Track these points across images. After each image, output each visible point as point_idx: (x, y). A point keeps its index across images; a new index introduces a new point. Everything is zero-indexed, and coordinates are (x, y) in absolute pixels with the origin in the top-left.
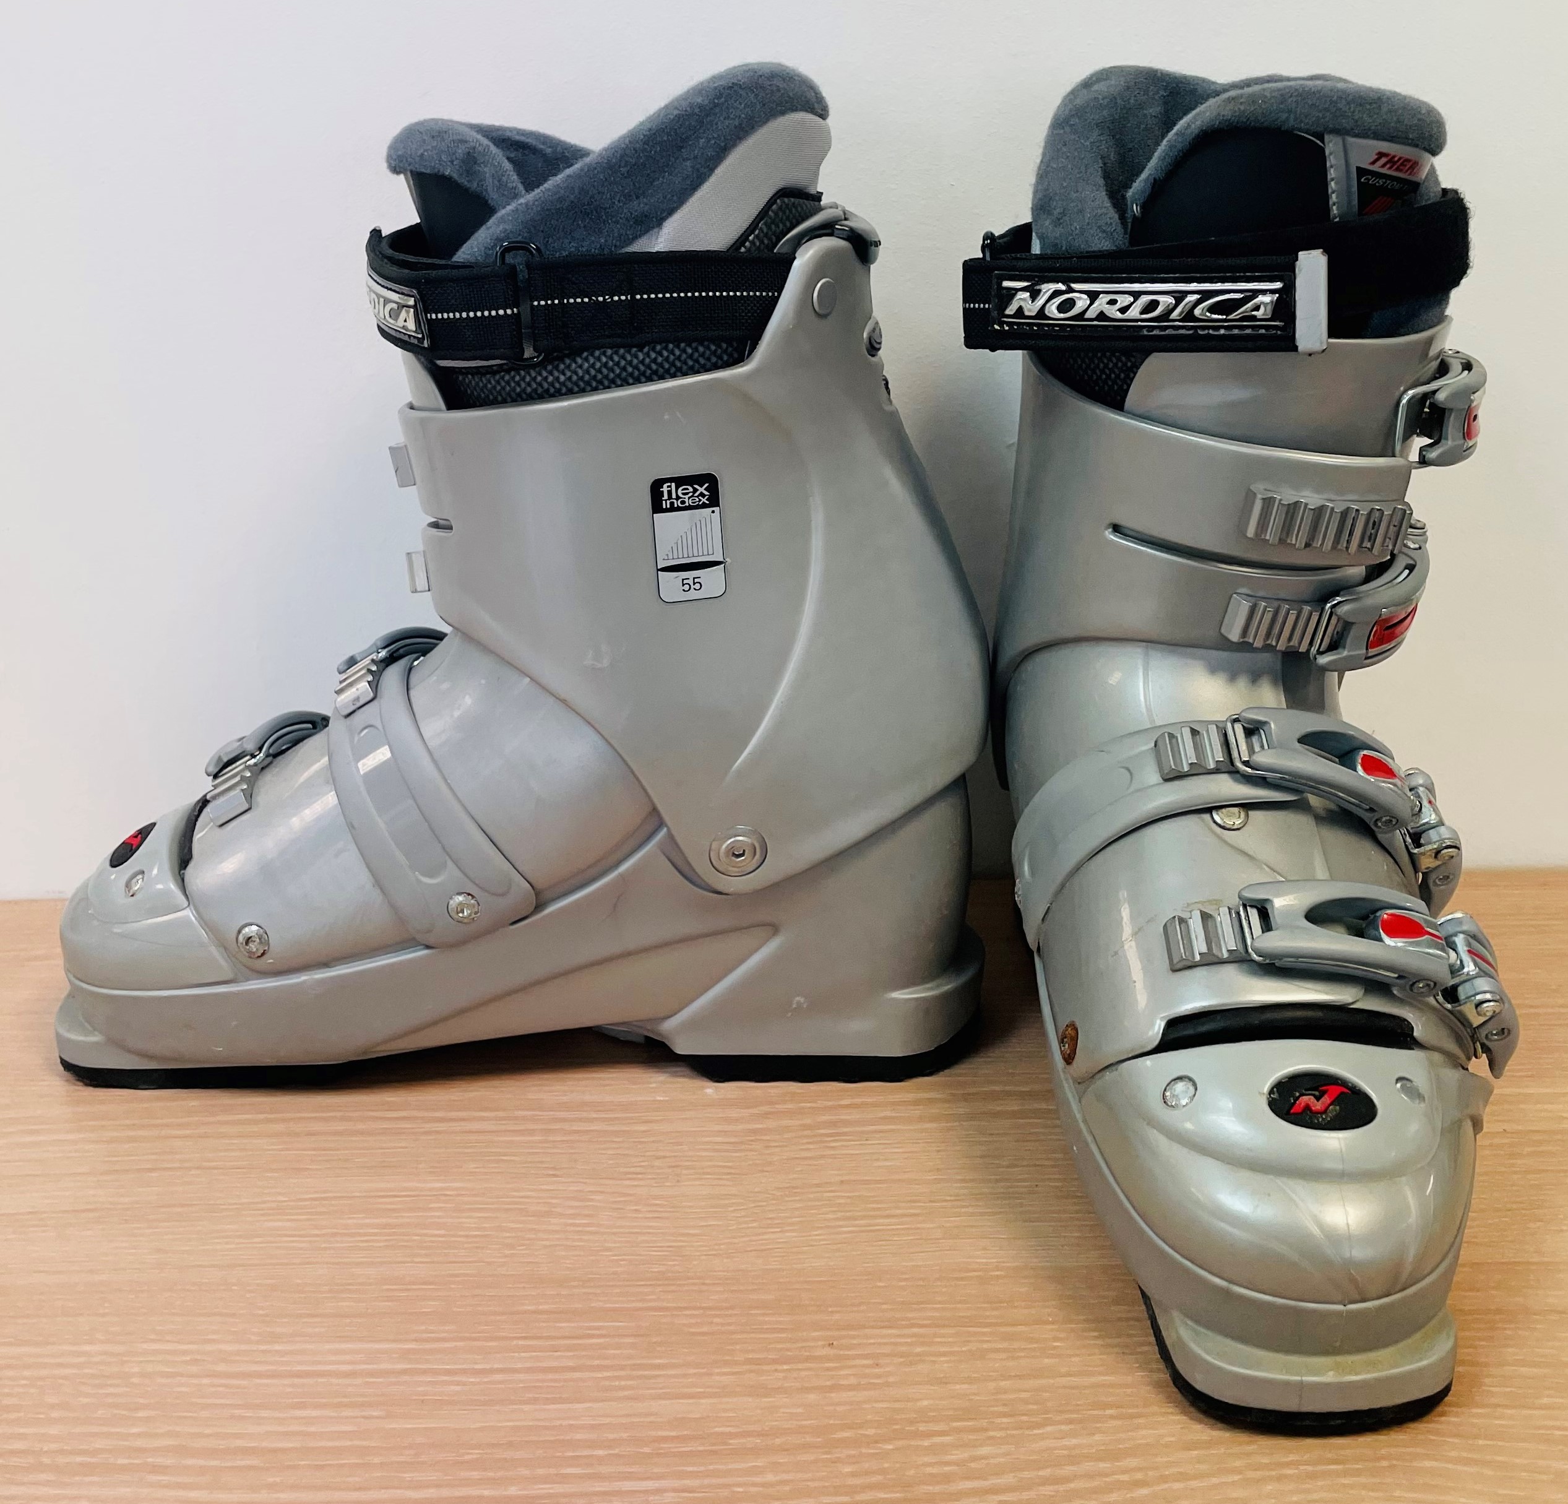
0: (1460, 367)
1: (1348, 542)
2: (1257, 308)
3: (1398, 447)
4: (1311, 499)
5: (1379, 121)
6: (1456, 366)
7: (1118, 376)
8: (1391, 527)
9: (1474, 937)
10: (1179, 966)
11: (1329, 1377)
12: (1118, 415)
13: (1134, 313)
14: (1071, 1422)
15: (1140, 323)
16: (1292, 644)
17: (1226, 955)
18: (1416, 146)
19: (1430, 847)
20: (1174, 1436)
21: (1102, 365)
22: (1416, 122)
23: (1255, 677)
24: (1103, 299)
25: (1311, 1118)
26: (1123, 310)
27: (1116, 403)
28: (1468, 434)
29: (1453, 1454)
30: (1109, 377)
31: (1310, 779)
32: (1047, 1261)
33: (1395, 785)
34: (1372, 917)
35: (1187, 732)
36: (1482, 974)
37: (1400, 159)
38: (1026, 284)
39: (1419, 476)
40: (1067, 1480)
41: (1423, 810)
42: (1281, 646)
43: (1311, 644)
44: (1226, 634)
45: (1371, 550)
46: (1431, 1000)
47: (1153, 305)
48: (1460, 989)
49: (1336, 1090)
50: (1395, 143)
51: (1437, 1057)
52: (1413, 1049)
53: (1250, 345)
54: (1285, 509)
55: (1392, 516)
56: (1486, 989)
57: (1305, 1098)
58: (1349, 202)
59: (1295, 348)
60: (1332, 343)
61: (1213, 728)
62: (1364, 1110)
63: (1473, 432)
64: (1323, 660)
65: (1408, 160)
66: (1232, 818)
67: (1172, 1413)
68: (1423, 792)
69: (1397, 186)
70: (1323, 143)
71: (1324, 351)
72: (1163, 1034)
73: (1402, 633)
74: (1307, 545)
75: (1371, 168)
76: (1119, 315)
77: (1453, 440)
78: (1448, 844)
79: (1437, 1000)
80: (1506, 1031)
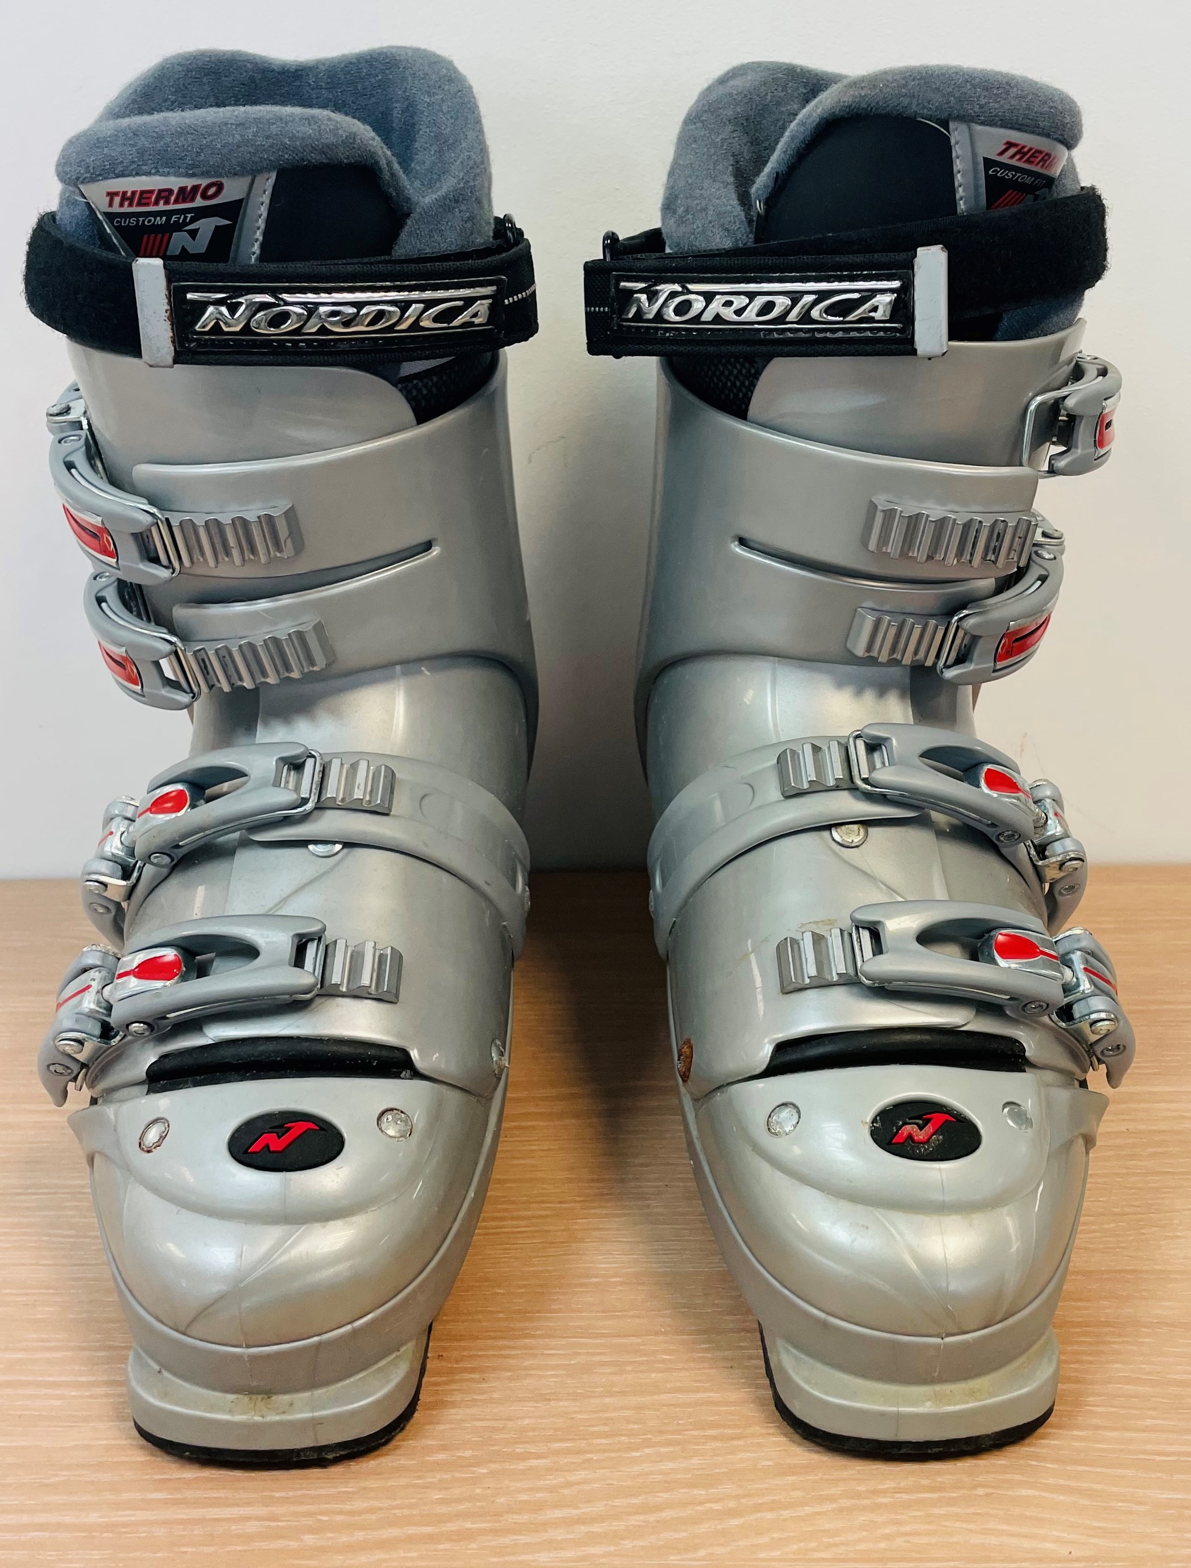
0: (1096, 373)
1: (972, 555)
2: (875, 309)
3: (1025, 457)
4: (934, 511)
5: (1007, 107)
6: (1091, 371)
7: (743, 384)
8: (1017, 539)
9: (1093, 954)
10: (790, 988)
11: (927, 1408)
12: (743, 424)
13: (750, 314)
14: (669, 1443)
15: (756, 326)
16: (918, 657)
17: (835, 978)
18: (1048, 136)
19: (1053, 860)
20: (771, 1460)
21: (726, 372)
22: (1046, 109)
23: (882, 690)
24: (719, 301)
25: (912, 1148)
26: (739, 312)
27: (740, 411)
28: (1100, 442)
29: (1051, 1481)
30: (734, 384)
31: (933, 797)
32: (667, 1267)
33: (1018, 799)
34: (987, 935)
35: (808, 748)
36: (1097, 992)
37: (1030, 149)
38: (643, 285)
39: (1047, 486)
40: (659, 1508)
41: (1049, 822)
42: (907, 660)
43: (938, 656)
44: (851, 649)
45: (995, 562)
46: (1046, 1019)
47: (769, 307)
48: (1075, 1007)
49: (939, 1118)
50: (1025, 131)
51: (1049, 1076)
52: (1024, 1071)
53: (869, 348)
54: (906, 521)
55: (1016, 528)
56: (1101, 1007)
57: (908, 1128)
58: (977, 196)
59: (914, 352)
60: (952, 346)
61: (834, 746)
62: (967, 1139)
63: (1106, 440)
64: (949, 674)
65: (1040, 152)
66: (853, 835)
67: (773, 1434)
68: (1049, 803)
69: (1028, 180)
70: (948, 132)
71: (944, 354)
72: (772, 1057)
73: (1033, 645)
74: (930, 558)
75: (999, 159)
76: (735, 318)
77: (1083, 449)
78: (1073, 856)
79: (1051, 1019)
80: (1121, 1047)
